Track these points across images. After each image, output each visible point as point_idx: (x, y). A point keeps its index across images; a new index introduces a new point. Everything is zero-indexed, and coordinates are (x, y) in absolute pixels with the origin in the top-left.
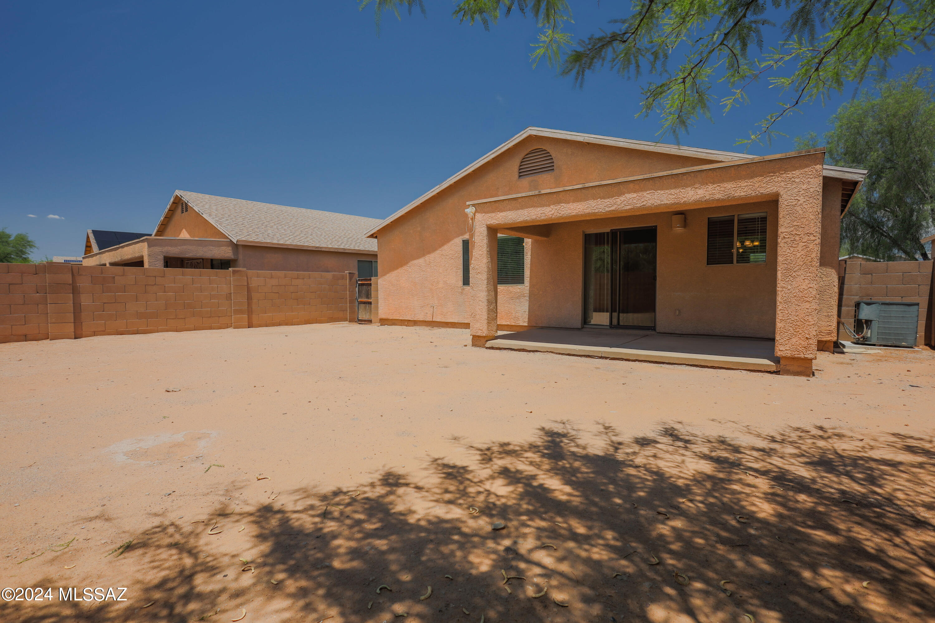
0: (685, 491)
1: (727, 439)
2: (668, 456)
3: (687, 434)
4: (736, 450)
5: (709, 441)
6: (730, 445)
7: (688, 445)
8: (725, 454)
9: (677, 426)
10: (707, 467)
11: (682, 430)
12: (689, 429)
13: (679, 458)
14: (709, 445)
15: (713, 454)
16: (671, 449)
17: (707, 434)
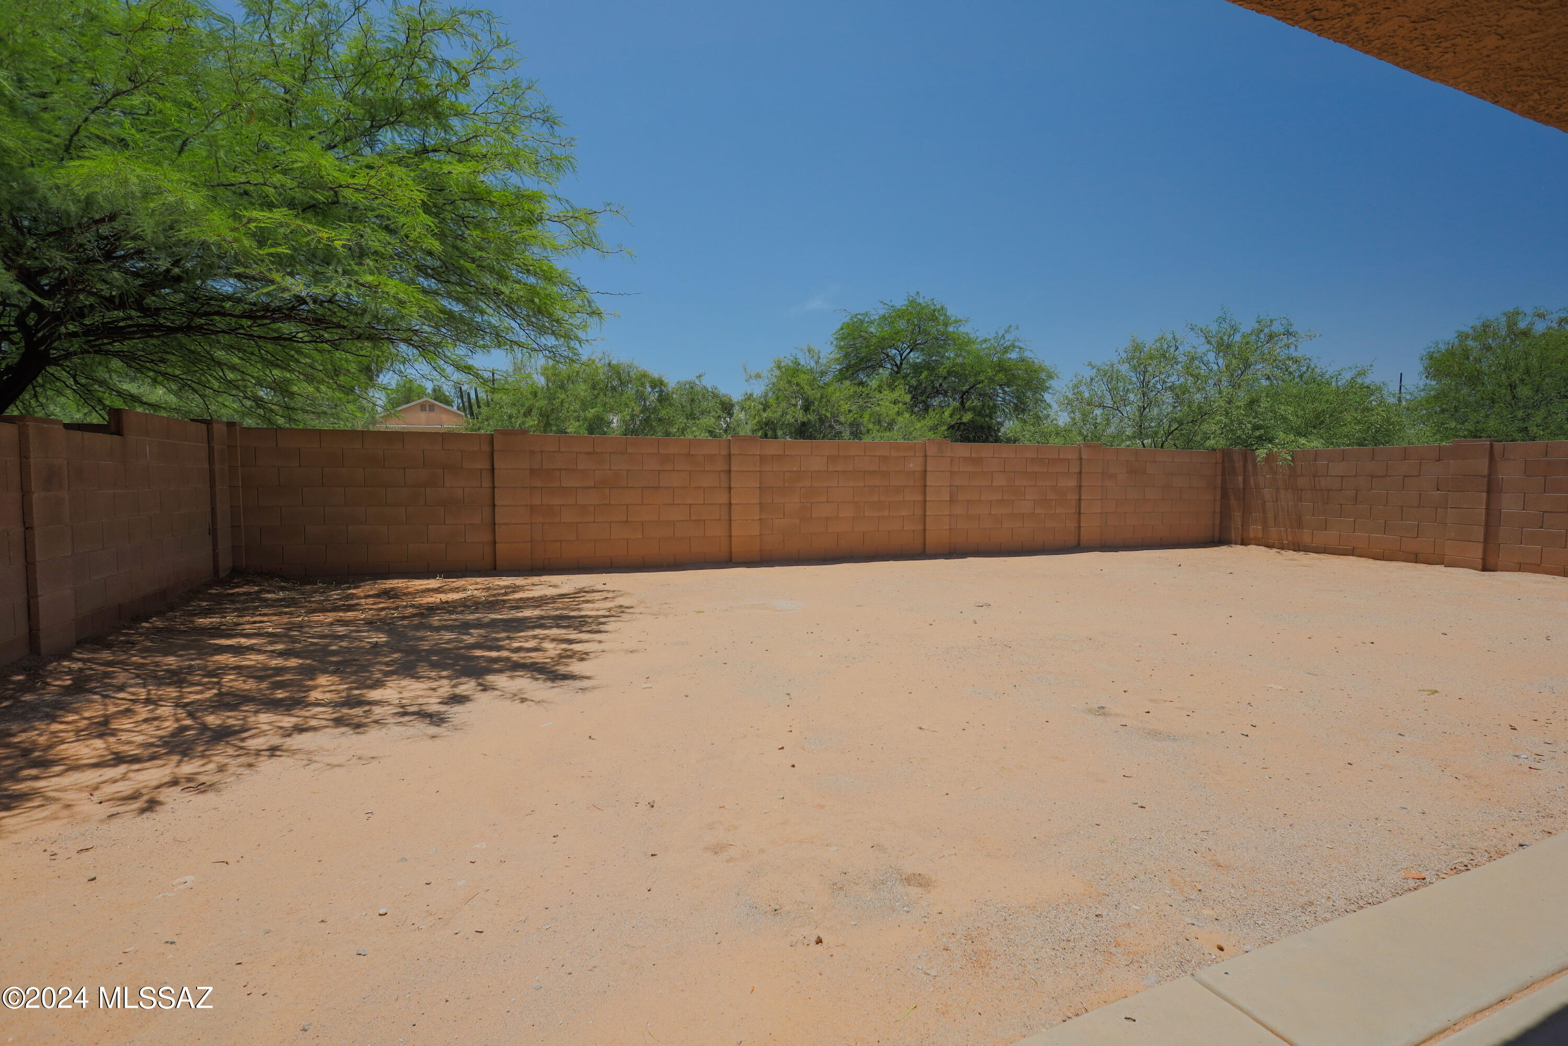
0: (387, 674)
1: (351, 732)
2: (421, 693)
3: (411, 724)
4: (339, 722)
5: (376, 722)
6: (348, 725)
7: (401, 710)
8: (354, 711)
9: (433, 730)
10: (375, 695)
11: (423, 728)
12: (411, 731)
13: (405, 695)
14: (377, 717)
15: (367, 708)
16: (421, 701)
17: (384, 731)
